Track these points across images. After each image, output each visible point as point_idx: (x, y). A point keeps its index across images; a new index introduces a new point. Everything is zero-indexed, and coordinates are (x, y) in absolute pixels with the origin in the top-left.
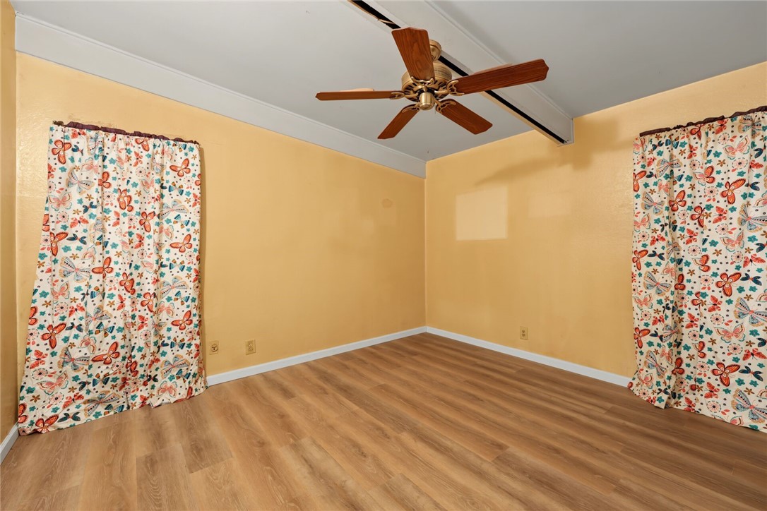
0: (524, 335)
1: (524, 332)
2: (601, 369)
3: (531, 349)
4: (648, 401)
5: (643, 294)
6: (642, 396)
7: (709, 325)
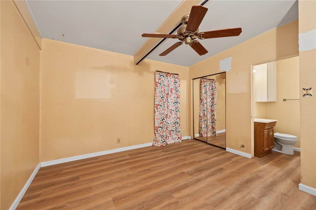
0: (119, 141)
1: (119, 140)
2: (145, 143)
3: (122, 146)
4: (161, 146)
5: (158, 117)
6: (158, 146)
7: (169, 122)
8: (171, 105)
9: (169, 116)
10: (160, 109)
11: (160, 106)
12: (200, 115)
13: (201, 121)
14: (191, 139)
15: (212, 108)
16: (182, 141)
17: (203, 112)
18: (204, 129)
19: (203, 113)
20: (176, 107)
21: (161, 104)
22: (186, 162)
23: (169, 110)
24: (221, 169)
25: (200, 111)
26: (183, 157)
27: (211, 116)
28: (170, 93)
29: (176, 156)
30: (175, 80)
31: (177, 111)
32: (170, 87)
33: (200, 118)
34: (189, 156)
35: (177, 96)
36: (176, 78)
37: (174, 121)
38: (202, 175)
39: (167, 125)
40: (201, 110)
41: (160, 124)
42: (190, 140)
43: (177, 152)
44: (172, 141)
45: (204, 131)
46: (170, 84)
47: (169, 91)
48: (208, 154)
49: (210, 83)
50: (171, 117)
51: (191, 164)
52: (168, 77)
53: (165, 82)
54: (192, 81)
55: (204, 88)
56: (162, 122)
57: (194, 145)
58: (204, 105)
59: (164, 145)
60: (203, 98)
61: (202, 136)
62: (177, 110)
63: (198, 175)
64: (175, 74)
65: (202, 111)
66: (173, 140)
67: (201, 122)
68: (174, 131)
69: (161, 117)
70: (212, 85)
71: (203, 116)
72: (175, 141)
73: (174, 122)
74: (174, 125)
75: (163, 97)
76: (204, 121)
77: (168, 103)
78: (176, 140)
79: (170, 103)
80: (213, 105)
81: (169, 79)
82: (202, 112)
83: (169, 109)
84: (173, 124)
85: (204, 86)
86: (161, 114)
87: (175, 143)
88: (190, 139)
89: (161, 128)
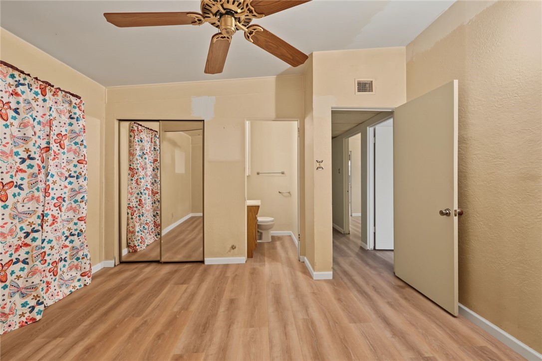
4: (22, 326)
5: (9, 226)
6: (9, 329)
8: (59, 182)
9: (53, 216)
10: (17, 197)
11: (16, 186)
12: (129, 204)
13: (132, 218)
14: (115, 266)
15: (153, 187)
16: (94, 278)
17: (136, 198)
18: (139, 234)
19: (138, 200)
20: (72, 190)
21: (20, 182)
22: (157, 328)
23: (53, 198)
24: (232, 301)
25: (129, 195)
26: (138, 321)
27: (152, 203)
28: (54, 147)
29: (113, 329)
30: (70, 112)
31: (79, 200)
32: (54, 127)
33: (129, 211)
34: (150, 308)
35: (77, 159)
36: (73, 104)
37: (65, 230)
38: (218, 335)
39: (43, 248)
40: (131, 194)
41: (17, 250)
42: (112, 268)
43: (106, 313)
44: (60, 293)
45: (139, 238)
46: (55, 118)
47: (52, 141)
48: (182, 284)
49: (152, 138)
50: (59, 220)
51: (173, 323)
52: (49, 95)
53: (37, 108)
54: (116, 123)
55: (139, 145)
56: (28, 241)
57: (136, 276)
58: (141, 182)
59: (38, 317)
60: (138, 167)
61: (135, 251)
62: (79, 197)
63: (211, 340)
64: (73, 95)
65: (136, 195)
66: (64, 288)
67: (132, 221)
68: (65, 261)
69: (19, 226)
70: (155, 142)
71: (136, 207)
72: (71, 289)
73: (67, 233)
74: (67, 243)
75: (30, 158)
76: (139, 216)
77: (49, 178)
78: (73, 285)
79: (56, 178)
80: (155, 181)
81: (50, 103)
82: (134, 198)
83: (52, 195)
84: (64, 238)
85: (138, 141)
86: (22, 216)
87: (71, 293)
88: (110, 268)
89: (21, 265)
